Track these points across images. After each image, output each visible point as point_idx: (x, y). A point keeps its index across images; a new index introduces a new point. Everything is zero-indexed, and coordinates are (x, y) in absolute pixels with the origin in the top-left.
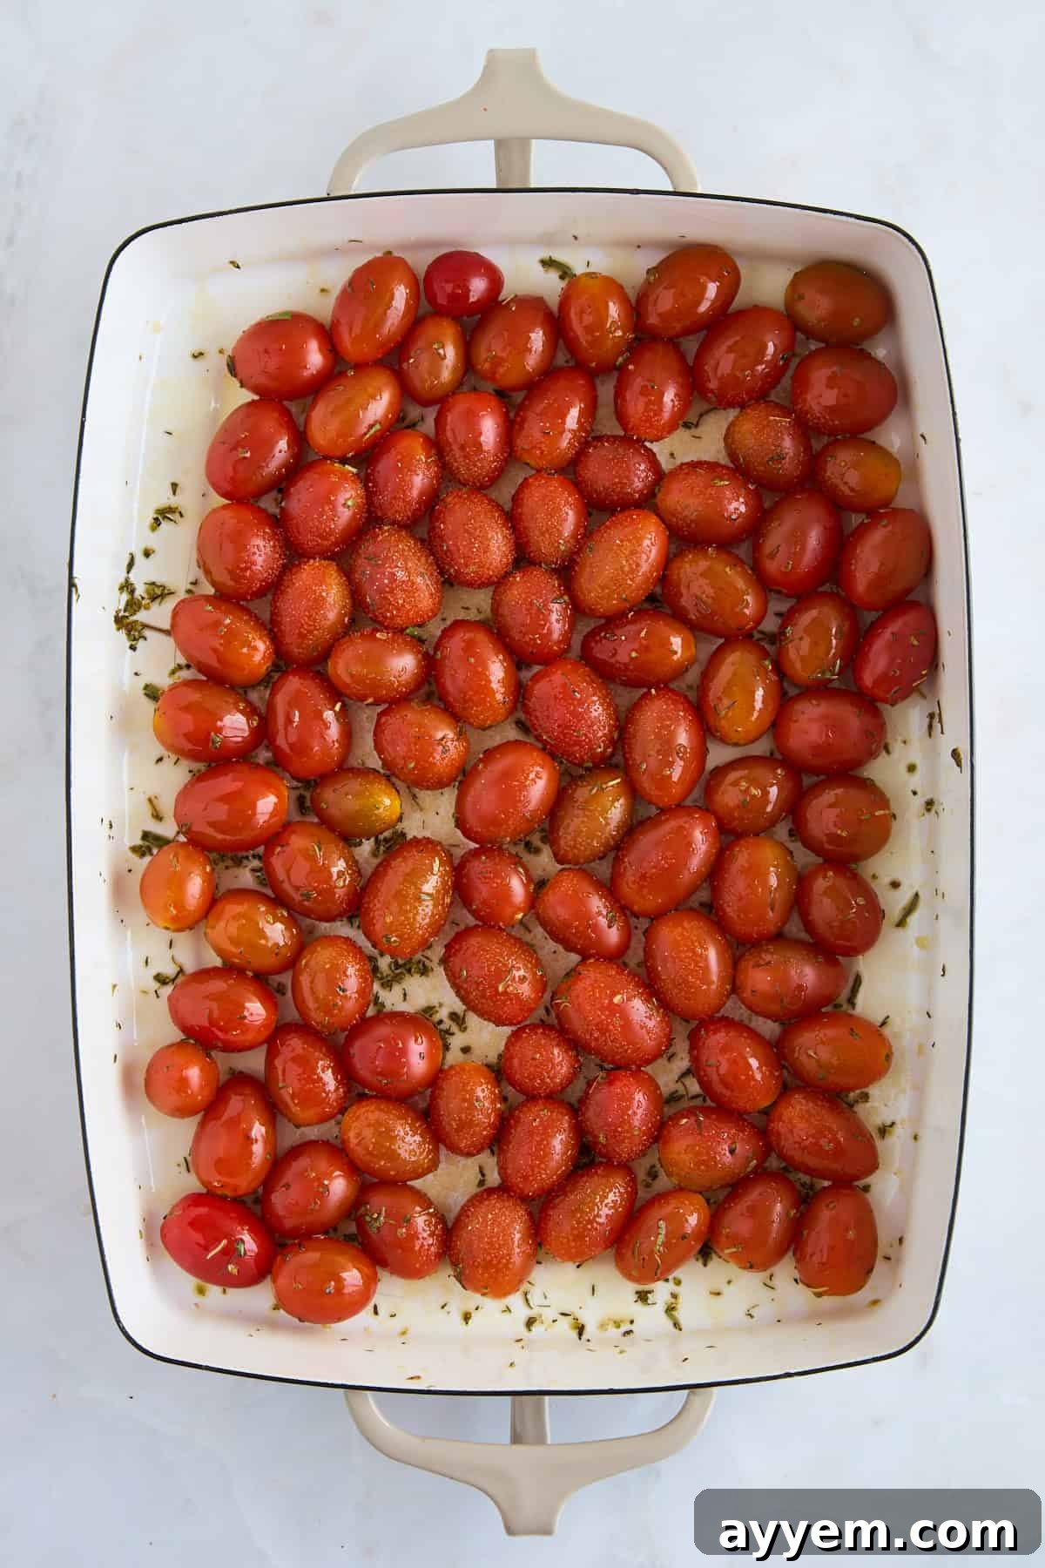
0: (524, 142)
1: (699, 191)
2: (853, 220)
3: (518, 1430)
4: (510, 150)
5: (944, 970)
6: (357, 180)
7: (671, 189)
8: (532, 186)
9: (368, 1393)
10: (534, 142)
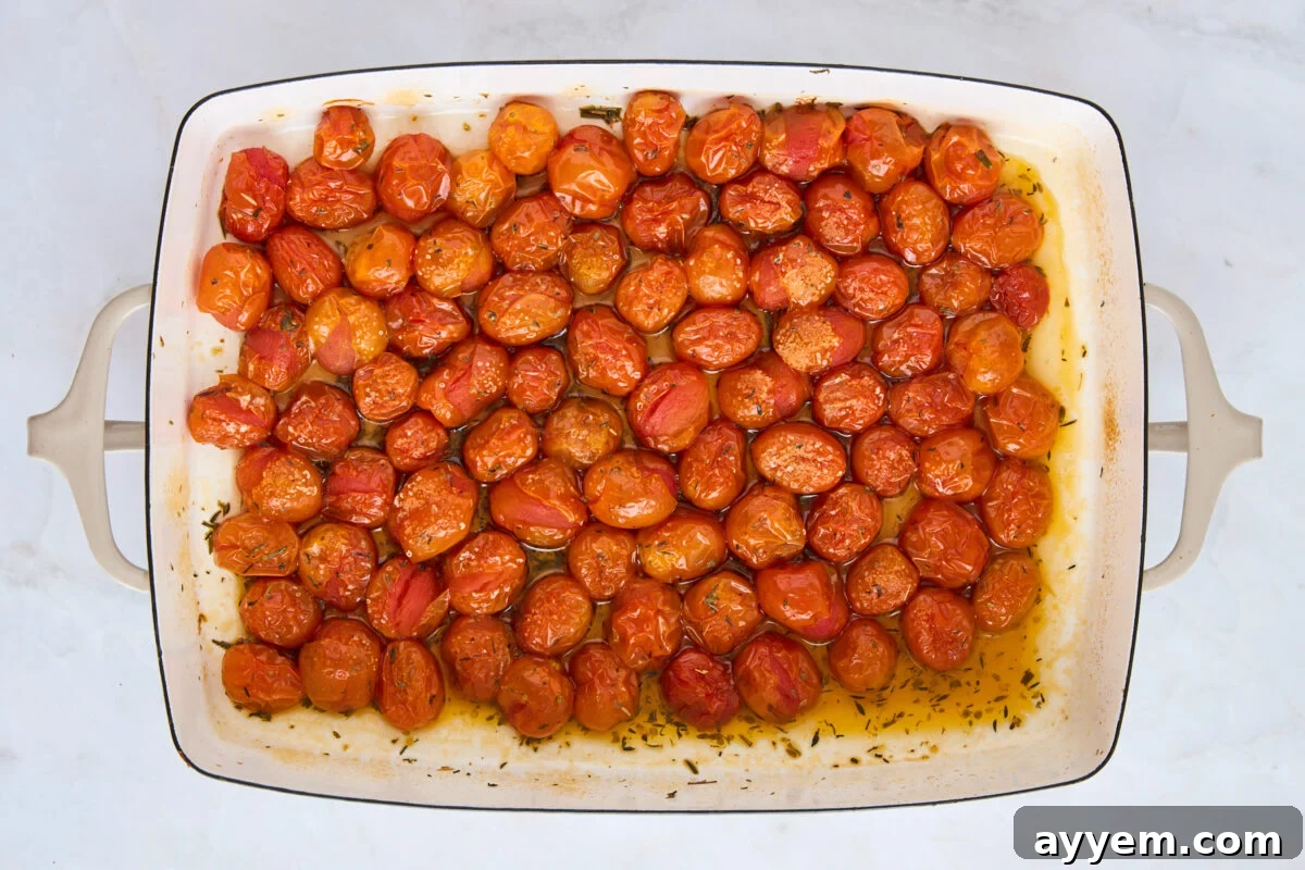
0: (1184, 446)
1: (1143, 593)
2: (1117, 719)
3: (114, 426)
4: (1179, 433)
5: (493, 785)
6: (1156, 308)
7: (1145, 568)
8: (1150, 453)
9: (150, 304)
10: (1185, 454)
